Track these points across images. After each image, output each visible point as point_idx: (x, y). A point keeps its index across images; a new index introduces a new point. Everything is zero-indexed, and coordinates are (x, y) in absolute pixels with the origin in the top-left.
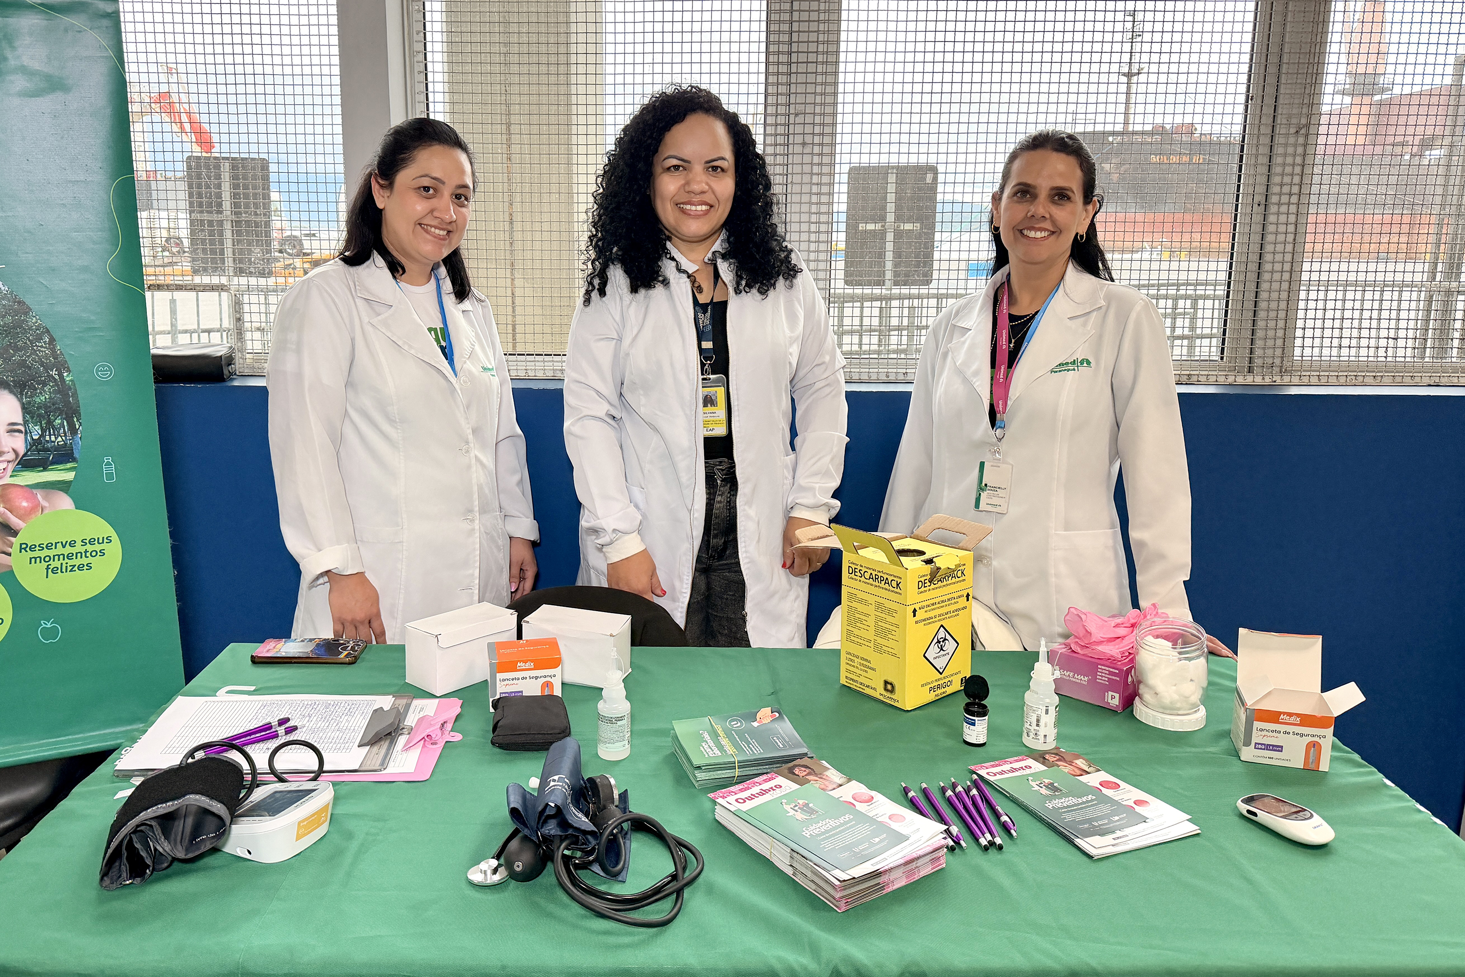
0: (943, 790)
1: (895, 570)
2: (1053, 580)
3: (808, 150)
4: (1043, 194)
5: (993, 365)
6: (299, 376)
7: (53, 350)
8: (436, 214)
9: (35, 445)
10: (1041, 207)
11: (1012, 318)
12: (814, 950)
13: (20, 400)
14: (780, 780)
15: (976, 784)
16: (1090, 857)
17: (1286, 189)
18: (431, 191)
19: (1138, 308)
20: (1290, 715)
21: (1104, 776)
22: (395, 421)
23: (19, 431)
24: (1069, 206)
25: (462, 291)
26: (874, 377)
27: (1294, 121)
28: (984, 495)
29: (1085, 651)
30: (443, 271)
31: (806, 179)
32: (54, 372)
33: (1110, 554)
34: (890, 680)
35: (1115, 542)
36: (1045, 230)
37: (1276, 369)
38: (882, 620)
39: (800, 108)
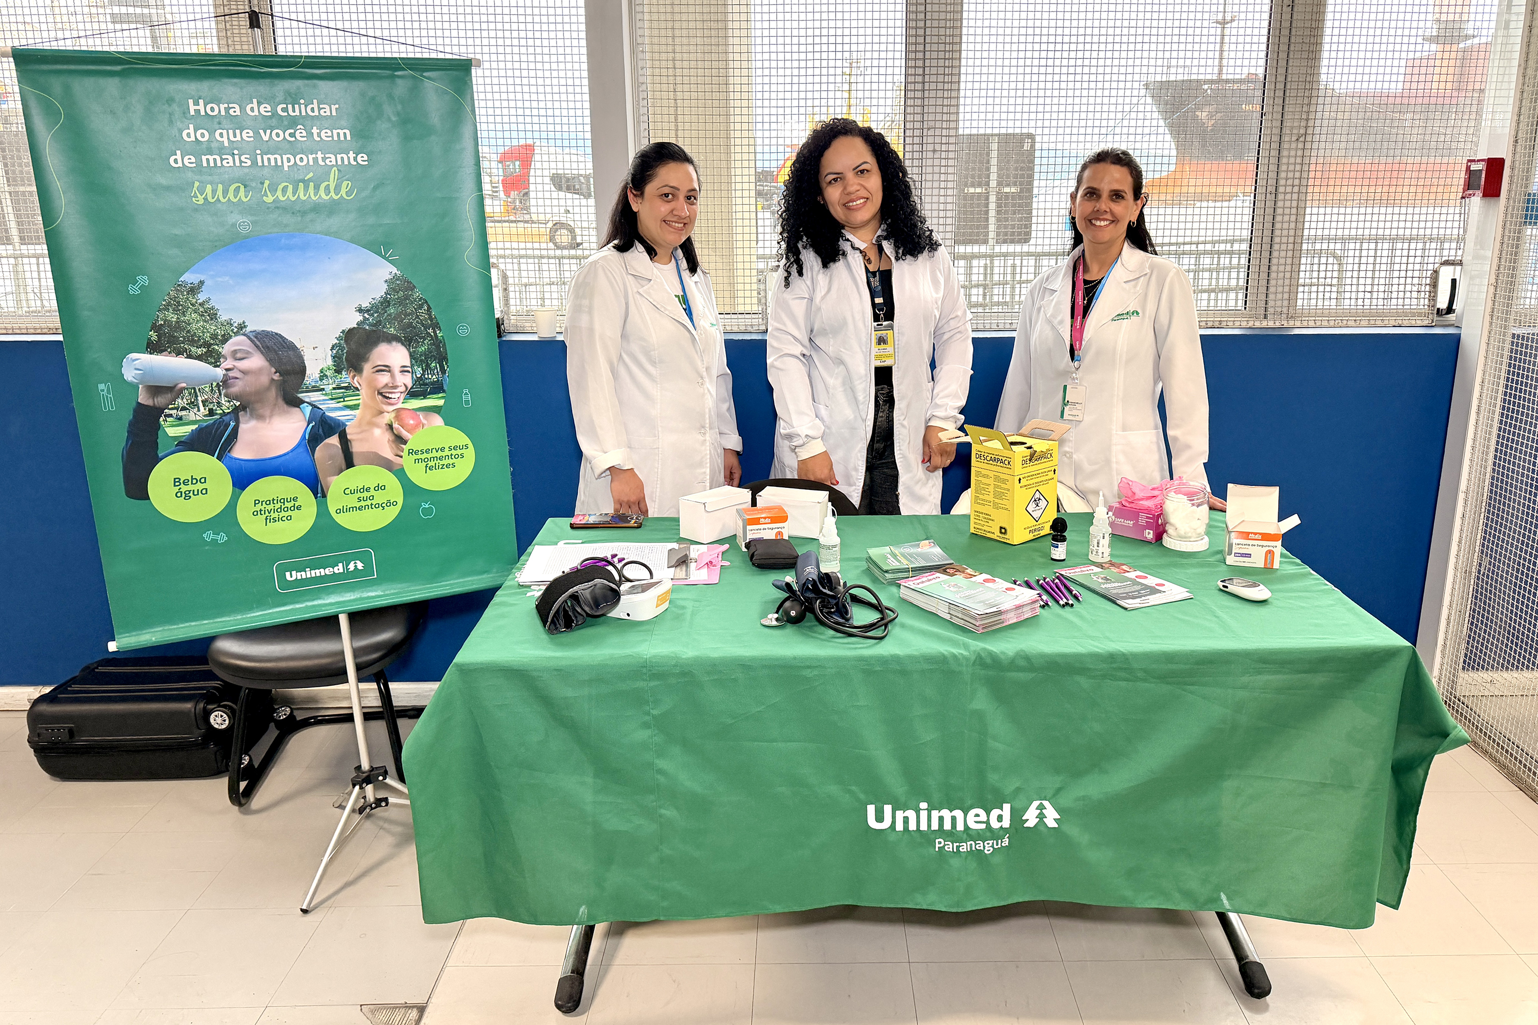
0: (1038, 581)
1: (1007, 453)
2: (1114, 466)
3: (937, 155)
4: (1105, 195)
5: (1072, 317)
6: (591, 330)
7: (430, 315)
8: (675, 213)
9: (419, 381)
10: (1104, 204)
11: (1086, 282)
12: (966, 646)
13: (409, 350)
14: (938, 575)
15: (1058, 578)
16: (1126, 609)
17: (1290, 182)
18: (670, 196)
19: (1171, 274)
20: (1255, 534)
21: (1139, 573)
22: (655, 363)
23: (408, 371)
24: (1123, 203)
25: (693, 267)
26: (988, 327)
27: (1295, 131)
28: (1066, 409)
29: (1132, 505)
30: (680, 253)
31: (936, 177)
32: (430, 331)
33: (1155, 447)
34: (1003, 526)
35: (1158, 439)
36: (1107, 220)
37: (1284, 316)
38: (998, 487)
39: (932, 124)
